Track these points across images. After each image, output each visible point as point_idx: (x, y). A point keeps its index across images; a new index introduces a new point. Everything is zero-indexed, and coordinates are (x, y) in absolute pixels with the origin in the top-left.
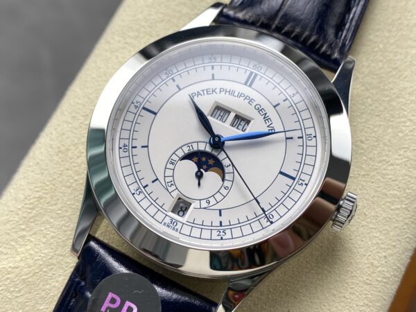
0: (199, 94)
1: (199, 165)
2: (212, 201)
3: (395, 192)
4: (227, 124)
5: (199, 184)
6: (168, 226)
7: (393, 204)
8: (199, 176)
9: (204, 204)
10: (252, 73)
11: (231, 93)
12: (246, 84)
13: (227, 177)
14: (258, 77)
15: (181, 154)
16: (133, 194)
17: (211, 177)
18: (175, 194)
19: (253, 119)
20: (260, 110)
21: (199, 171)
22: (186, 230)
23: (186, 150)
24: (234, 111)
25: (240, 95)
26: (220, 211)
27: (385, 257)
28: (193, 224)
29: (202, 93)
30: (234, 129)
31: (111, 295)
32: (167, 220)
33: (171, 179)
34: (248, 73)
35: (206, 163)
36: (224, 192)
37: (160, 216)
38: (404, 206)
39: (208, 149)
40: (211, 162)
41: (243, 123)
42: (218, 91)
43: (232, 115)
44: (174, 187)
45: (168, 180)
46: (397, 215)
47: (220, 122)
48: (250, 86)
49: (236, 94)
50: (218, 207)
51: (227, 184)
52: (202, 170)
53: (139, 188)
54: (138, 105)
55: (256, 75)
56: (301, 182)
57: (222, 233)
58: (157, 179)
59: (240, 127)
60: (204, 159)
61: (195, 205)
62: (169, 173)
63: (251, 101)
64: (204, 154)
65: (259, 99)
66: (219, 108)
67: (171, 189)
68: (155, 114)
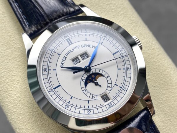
0: (62, 64)
1: (91, 81)
2: (110, 85)
3: (132, 25)
4: (82, 61)
5: (100, 86)
6: (110, 107)
7: (136, 29)
8: (97, 84)
9: (109, 89)
10: (67, 40)
11: (70, 52)
12: (70, 45)
13: (103, 74)
14: (70, 39)
15: (83, 86)
16: (89, 114)
17: (100, 80)
18: (99, 97)
19: (86, 51)
20: (84, 46)
21: (95, 83)
22: (116, 102)
23: (83, 83)
24: (78, 55)
25: (73, 49)
26: (115, 84)
27: (152, 44)
28: (115, 98)
29: (63, 63)
30: (85, 60)
32: (108, 106)
33: (91, 95)
34: (66, 41)
35: (92, 78)
36: (108, 79)
37: (104, 108)
38: (138, 26)
39: (88, 74)
40: (93, 76)
41: (84, 56)
42: (66, 56)
43: (79, 57)
44: (96, 97)
45: (91, 97)
46: (140, 30)
47: (79, 63)
48: (72, 44)
49: (72, 51)
50: (113, 84)
51: (106, 76)
52: (95, 82)
53: (88, 110)
54: (51, 90)
55: (69, 39)
56: (121, 50)
57: (125, 89)
58: (88, 101)
59: (85, 57)
60: (90, 78)
61: (108, 92)
62: (88, 95)
63: (78, 47)
64: (88, 77)
65: (80, 44)
66: (73, 60)
67: (96, 98)
68: (60, 86)
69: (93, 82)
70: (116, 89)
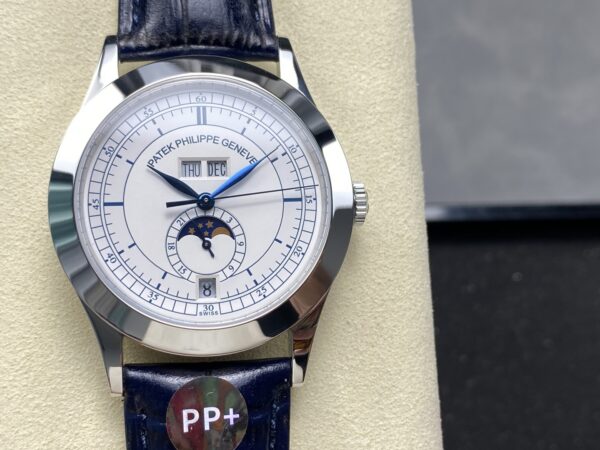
0: (156, 158)
1: (199, 234)
2: (235, 265)
3: (385, 154)
4: (204, 177)
5: (212, 255)
6: (206, 314)
7: (388, 168)
8: (207, 246)
9: (229, 272)
10: (198, 108)
11: (190, 140)
12: (199, 123)
13: (236, 232)
14: (208, 110)
15: (175, 233)
16: (150, 301)
17: (219, 241)
18: (194, 277)
19: (228, 158)
20: (229, 145)
21: (204, 241)
22: (225, 307)
23: (178, 226)
24: (204, 159)
25: (200, 139)
26: (248, 270)
27: (405, 222)
28: (229, 299)
29: (158, 156)
30: (213, 178)
31: (185, 413)
32: (201, 308)
33: (180, 264)
34: (195, 110)
35: (205, 228)
36: (241, 249)
37: (191, 309)
38: (398, 164)
39: (201, 214)
40: (210, 224)
41: (218, 167)
42: (174, 145)
43: (204, 164)
44: (188, 272)
45: (177, 267)
46: (397, 176)
47: (196, 179)
48: (205, 123)
49: (195, 139)
50: (244, 266)
51: (239, 239)
52: (207, 239)
53: (152, 292)
54: (97, 203)
55: (204, 108)
56: (308, 199)
57: (262, 292)
58: (166, 273)
59: (218, 172)
60: (200, 226)
61: (221, 277)
62: (174, 259)
63: (215, 140)
64: (198, 220)
65: (222, 134)
66: (185, 163)
67: (186, 275)
68: (122, 204)
69: (202, 237)
70: (243, 281)
